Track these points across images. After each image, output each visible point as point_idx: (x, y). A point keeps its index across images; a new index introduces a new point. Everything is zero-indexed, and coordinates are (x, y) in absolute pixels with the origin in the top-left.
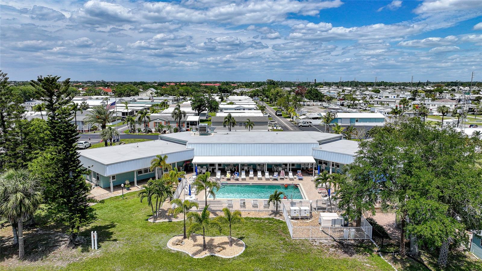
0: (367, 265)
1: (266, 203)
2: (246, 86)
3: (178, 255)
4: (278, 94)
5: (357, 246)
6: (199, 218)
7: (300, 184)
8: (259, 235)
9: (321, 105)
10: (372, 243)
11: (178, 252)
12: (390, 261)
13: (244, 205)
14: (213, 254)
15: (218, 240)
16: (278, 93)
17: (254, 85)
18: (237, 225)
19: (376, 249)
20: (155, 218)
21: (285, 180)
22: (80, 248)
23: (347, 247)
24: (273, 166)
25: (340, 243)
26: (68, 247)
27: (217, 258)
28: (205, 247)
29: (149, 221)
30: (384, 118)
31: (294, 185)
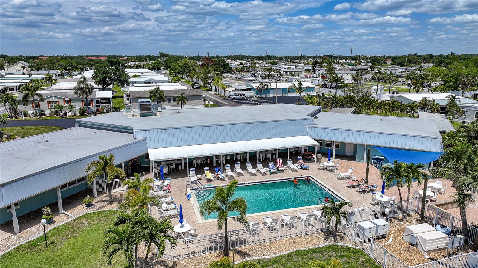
7: (312, 176)
9: (231, 77)
16: (186, 64)
21: (285, 171)
30: (314, 87)
31: (303, 178)
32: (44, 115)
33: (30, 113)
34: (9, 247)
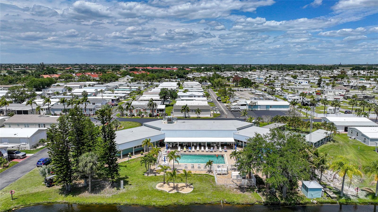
0: (250, 197)
1: (205, 166)
3: (162, 192)
5: (248, 188)
6: (171, 174)
7: (225, 155)
8: (200, 183)
9: (250, 91)
10: (255, 187)
11: (162, 190)
12: (261, 195)
13: (193, 167)
14: (178, 191)
15: (180, 185)
16: (219, 82)
17: (203, 69)
18: (190, 178)
19: (256, 190)
20: (148, 174)
21: (217, 152)
22: (115, 188)
23: (243, 189)
24: (210, 143)
25: (239, 187)
26: (110, 187)
27: (180, 193)
28: (174, 188)
29: (145, 175)
32: (134, 116)
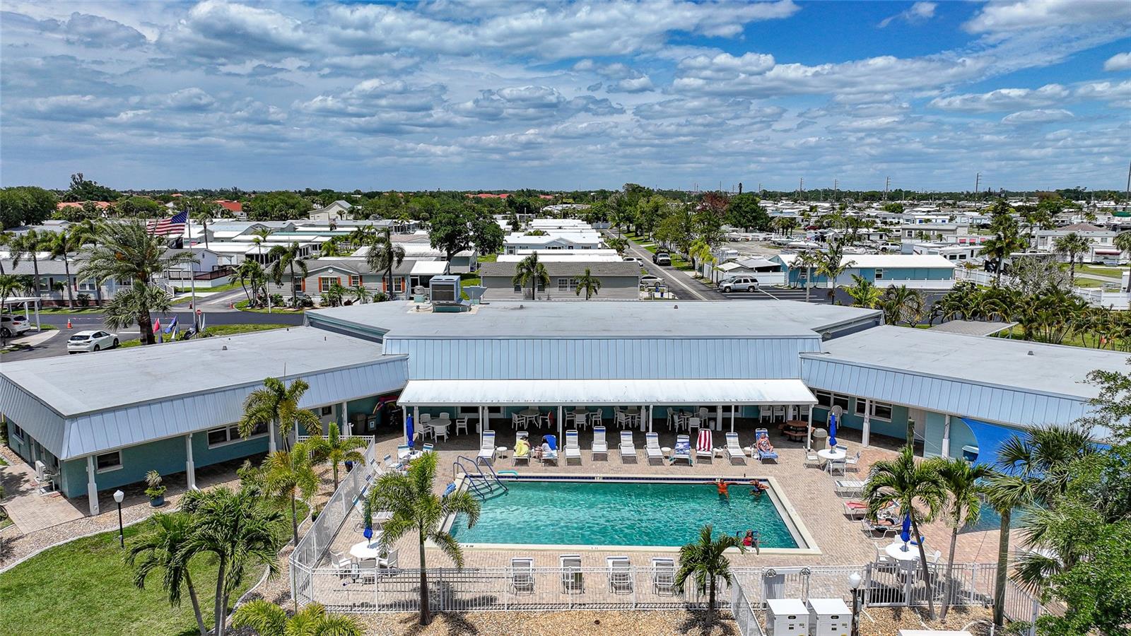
2: (574, 199)
4: (657, 211)
9: (765, 239)
16: (656, 209)
17: (593, 196)
21: (715, 462)
24: (670, 411)
30: (953, 269)
31: (748, 483)
32: (311, 304)
33: (285, 299)
34: (65, 538)
